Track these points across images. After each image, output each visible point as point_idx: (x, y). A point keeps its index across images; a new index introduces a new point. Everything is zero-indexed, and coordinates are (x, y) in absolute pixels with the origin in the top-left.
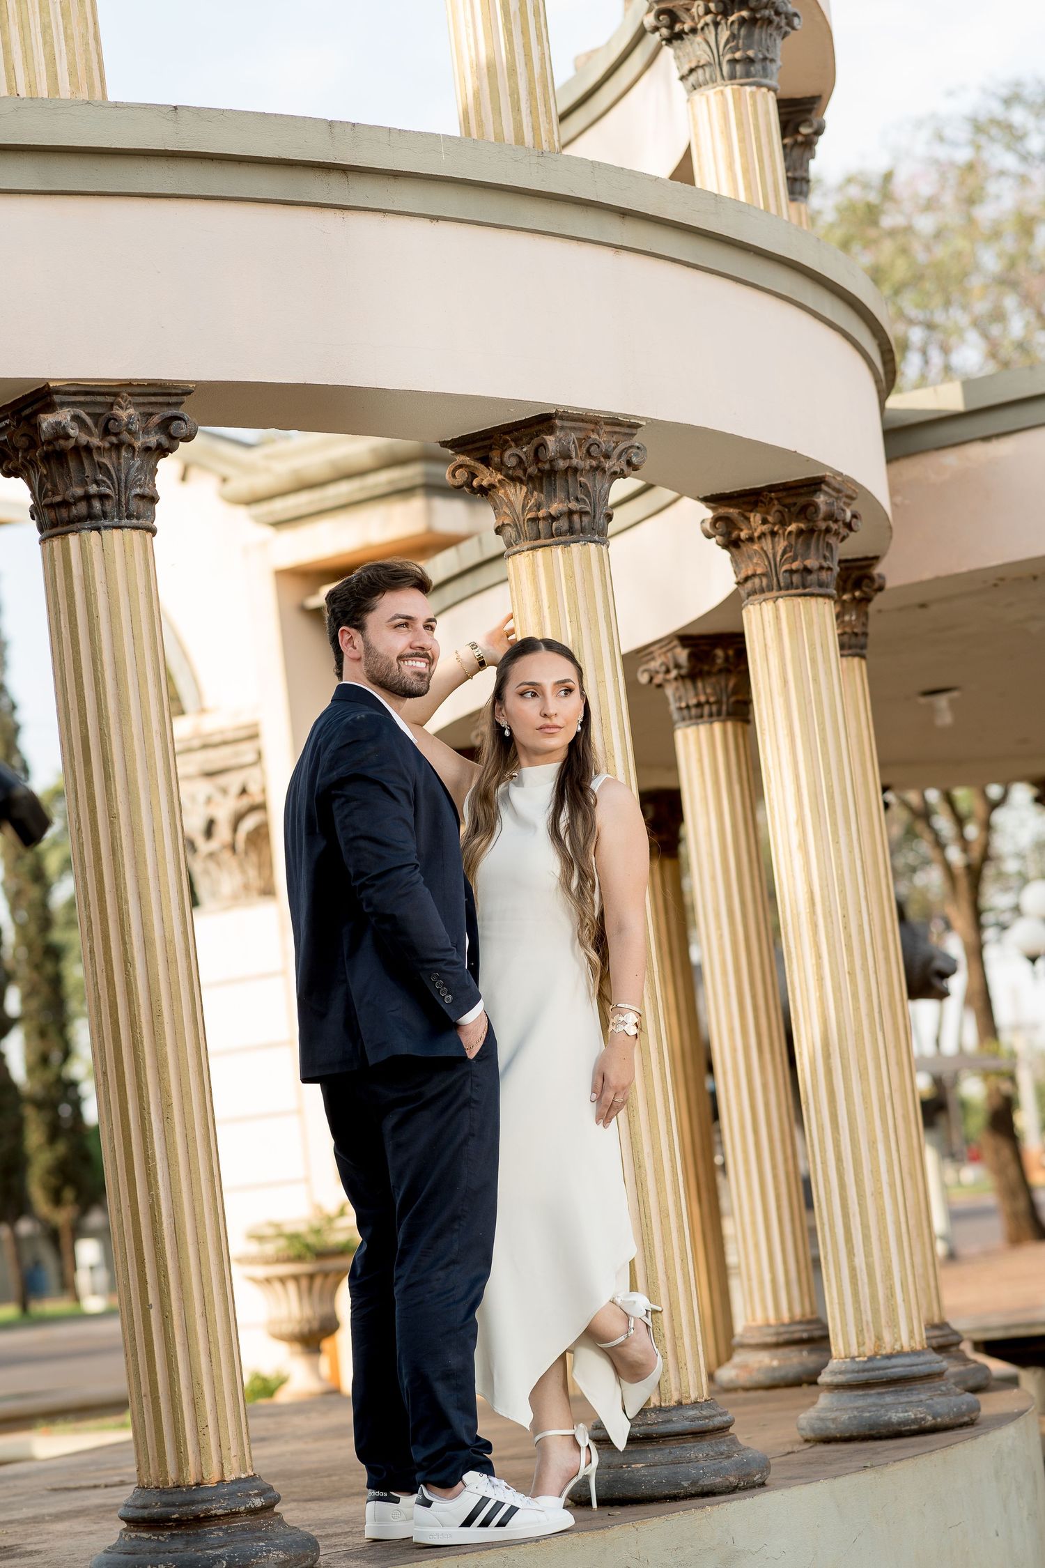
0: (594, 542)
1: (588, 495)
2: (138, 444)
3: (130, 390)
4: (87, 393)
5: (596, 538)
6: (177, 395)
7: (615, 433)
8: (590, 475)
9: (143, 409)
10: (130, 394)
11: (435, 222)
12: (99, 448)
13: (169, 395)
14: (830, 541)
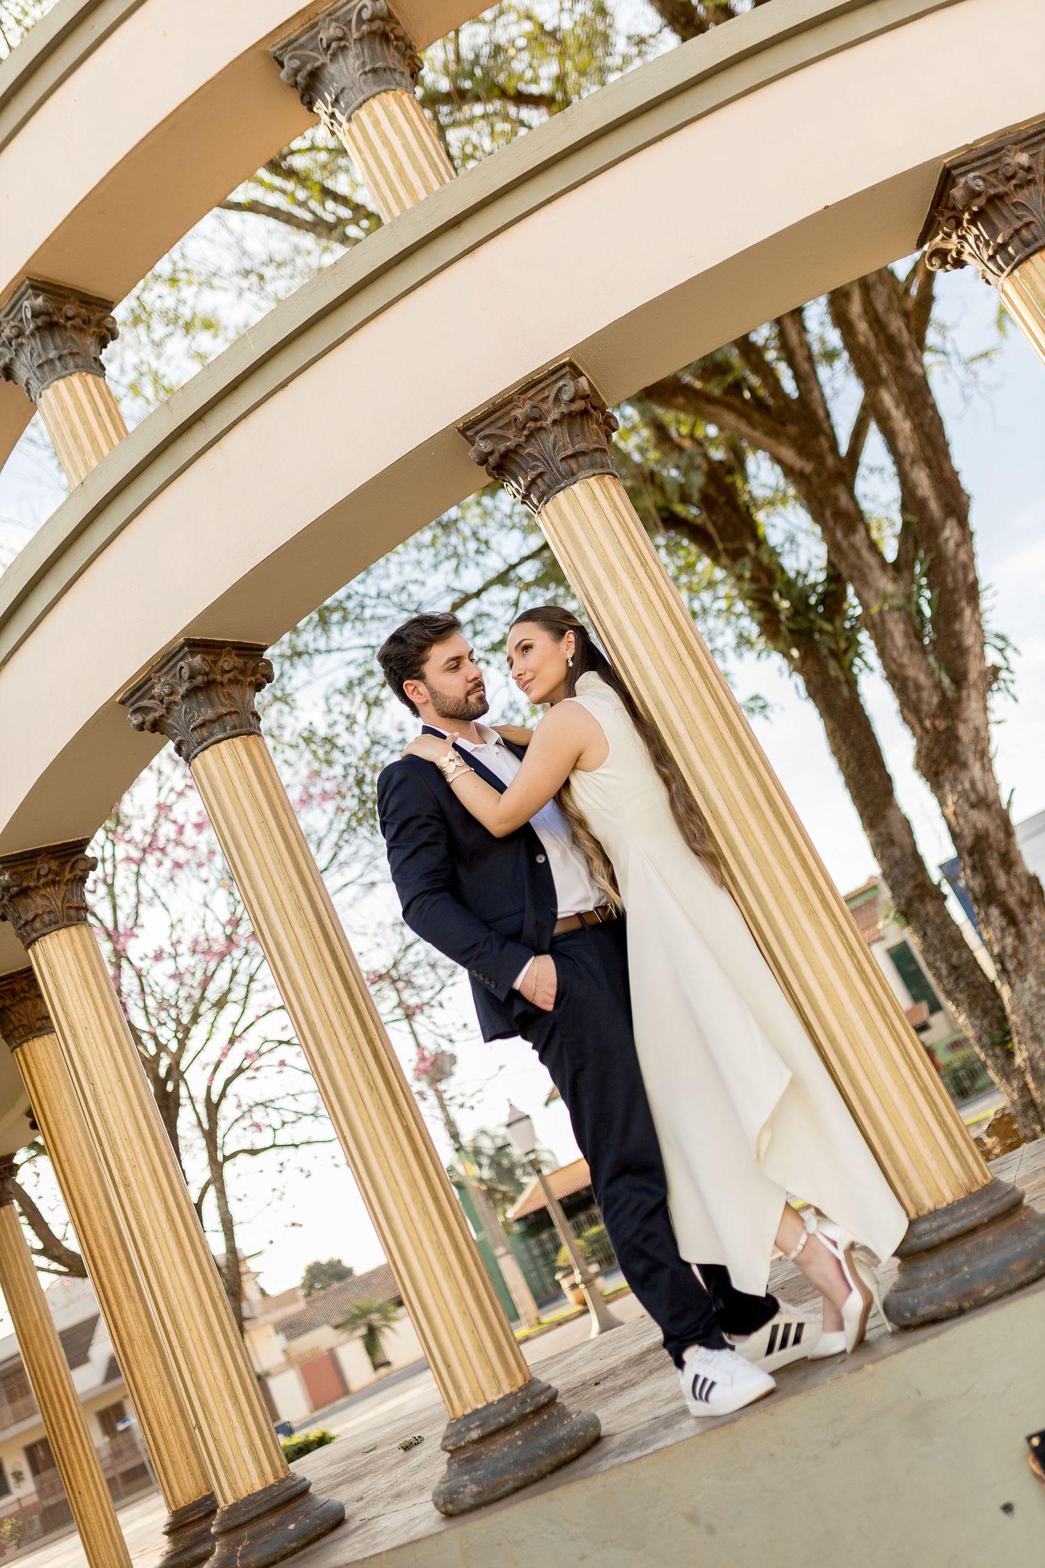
0: (562, 489)
1: (536, 459)
2: (178, 698)
3: (154, 670)
4: (138, 689)
5: (563, 485)
6: (179, 652)
7: (543, 389)
8: (533, 441)
9: (171, 675)
10: (156, 672)
11: (286, 389)
12: (162, 716)
13: (175, 655)
14: (1014, 200)
